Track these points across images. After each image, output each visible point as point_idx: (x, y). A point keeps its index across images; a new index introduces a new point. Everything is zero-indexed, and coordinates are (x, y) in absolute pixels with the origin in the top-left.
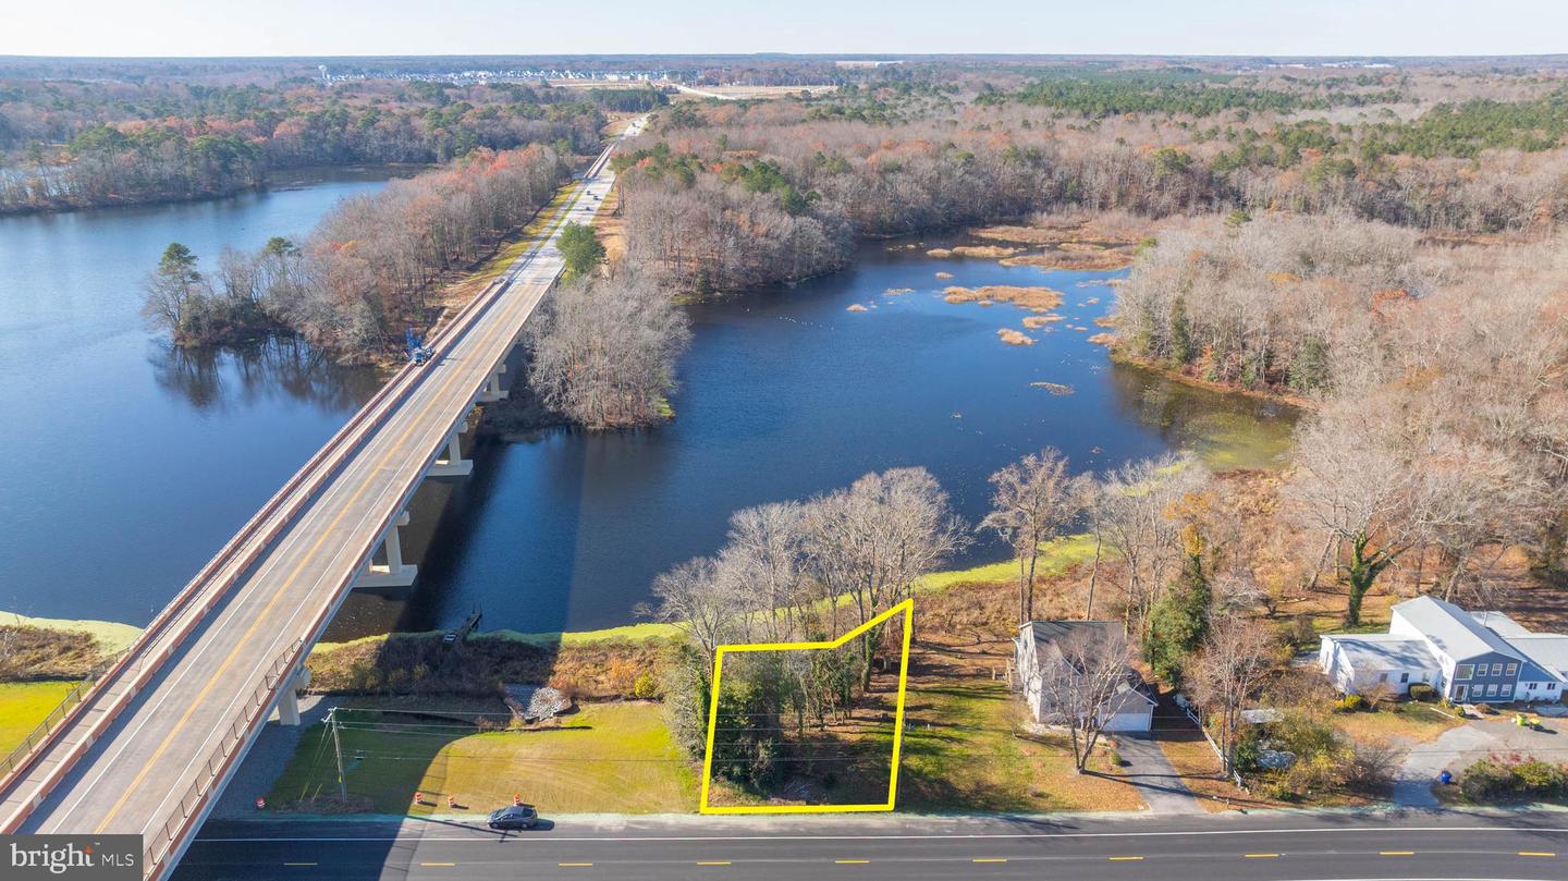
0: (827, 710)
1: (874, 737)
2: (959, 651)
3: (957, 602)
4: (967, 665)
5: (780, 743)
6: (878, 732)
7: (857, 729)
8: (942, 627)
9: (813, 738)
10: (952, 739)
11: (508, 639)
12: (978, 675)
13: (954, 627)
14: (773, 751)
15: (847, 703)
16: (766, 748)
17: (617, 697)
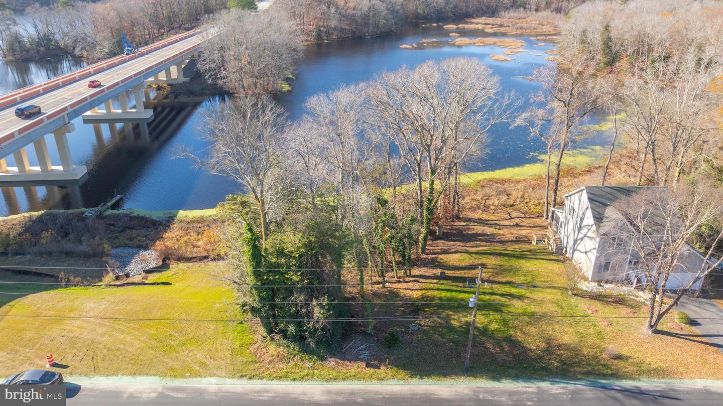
0: (389, 268)
1: (436, 293)
2: (496, 224)
3: (488, 191)
4: (507, 234)
5: (336, 302)
6: (438, 289)
7: (417, 286)
8: (479, 208)
9: (375, 294)
10: (512, 296)
11: (135, 214)
12: (517, 241)
13: (488, 208)
14: (329, 310)
15: (407, 262)
16: (322, 306)
17: (206, 257)
